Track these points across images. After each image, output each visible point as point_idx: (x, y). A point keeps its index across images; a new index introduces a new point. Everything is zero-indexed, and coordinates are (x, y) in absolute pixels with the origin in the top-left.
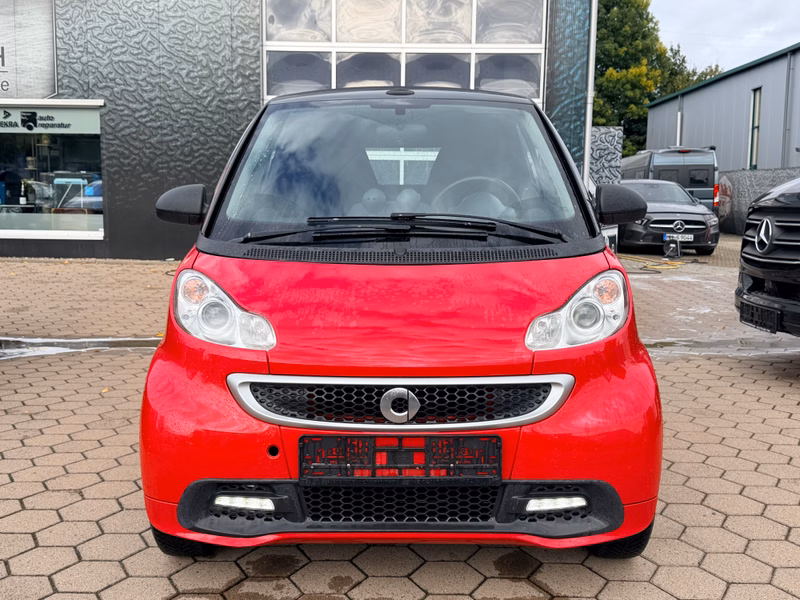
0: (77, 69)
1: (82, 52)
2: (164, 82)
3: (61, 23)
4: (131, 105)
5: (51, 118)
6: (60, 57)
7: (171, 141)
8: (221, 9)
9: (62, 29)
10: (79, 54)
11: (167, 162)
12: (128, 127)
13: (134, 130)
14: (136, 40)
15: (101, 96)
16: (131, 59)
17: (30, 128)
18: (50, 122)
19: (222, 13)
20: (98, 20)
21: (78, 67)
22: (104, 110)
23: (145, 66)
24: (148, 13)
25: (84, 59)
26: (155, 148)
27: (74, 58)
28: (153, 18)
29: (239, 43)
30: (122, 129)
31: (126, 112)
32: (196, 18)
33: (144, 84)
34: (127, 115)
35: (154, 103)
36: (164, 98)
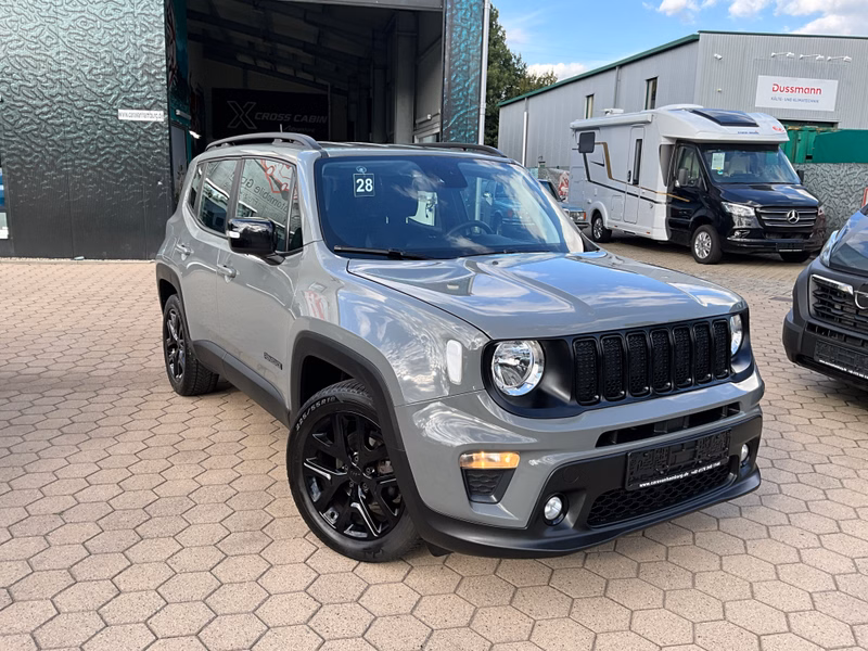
2: (65, 79)
4: (30, 101)
7: (75, 139)
8: (123, 6)
11: (71, 160)
12: (29, 124)
13: (35, 127)
14: (33, 34)
16: (28, 54)
19: (125, 9)
23: (44, 62)
24: (45, 6)
26: (59, 146)
28: (51, 11)
30: (22, 126)
31: (25, 108)
32: (97, 13)
33: (44, 80)
34: (27, 112)
35: (56, 100)
36: (66, 95)
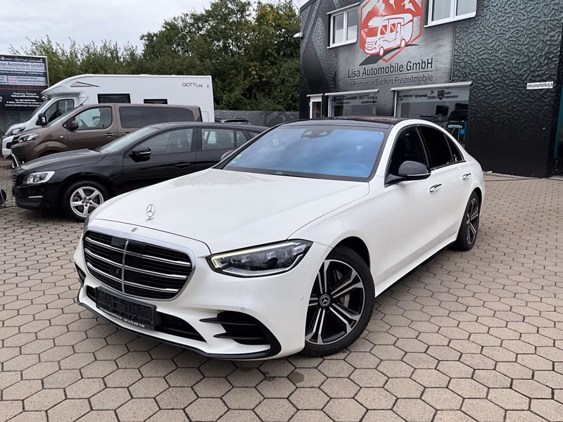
0: (462, 66)
1: (465, 56)
2: (503, 68)
4: (485, 83)
5: (449, 93)
6: (456, 60)
7: (502, 102)
8: (539, 18)
9: (458, 44)
11: (499, 115)
12: (482, 96)
14: (491, 45)
15: (471, 79)
16: (487, 57)
17: (440, 99)
18: (449, 95)
19: (541, 20)
20: (474, 36)
21: (462, 64)
22: (472, 87)
23: (493, 60)
24: (499, 28)
25: (465, 60)
26: (494, 107)
27: (461, 60)
28: (501, 31)
29: (548, 38)
30: (479, 97)
31: (482, 87)
32: (525, 25)
33: (492, 70)
34: (482, 89)
35: (496, 81)
36: (502, 77)
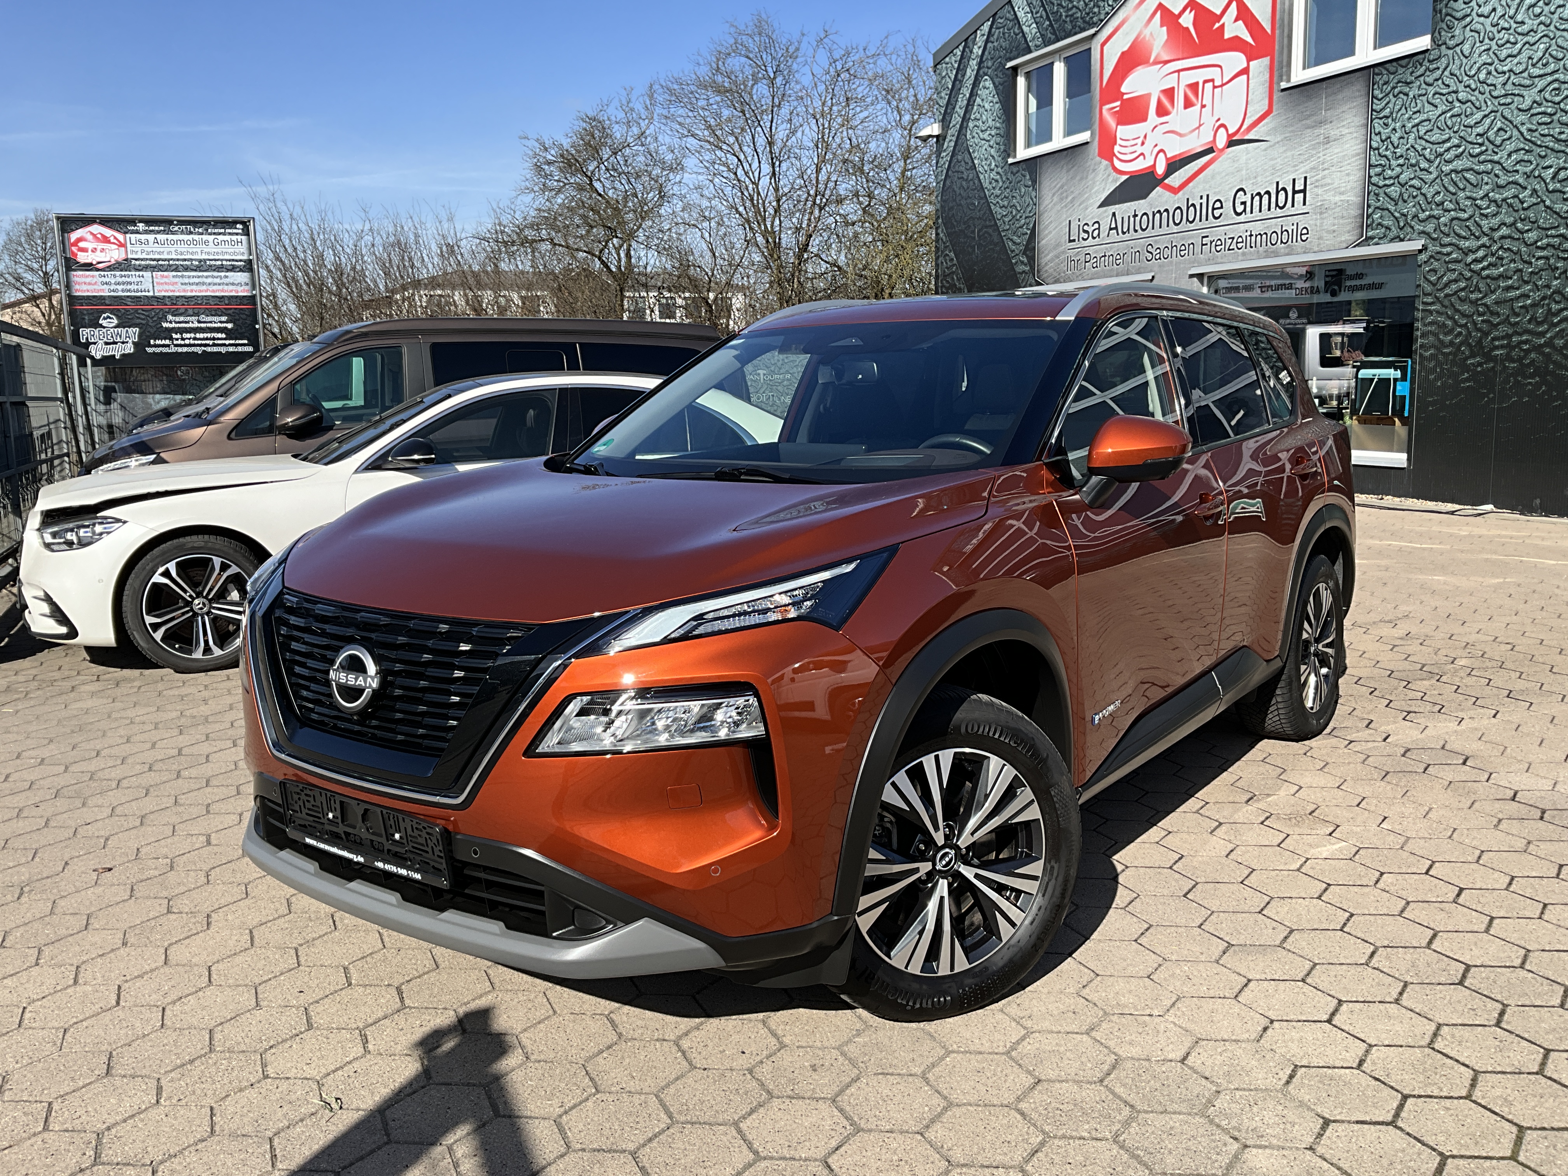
1: (1402, 166)
2: (1516, 196)
3: (1378, 126)
4: (1463, 243)
5: (1360, 276)
6: (1375, 180)
9: (1380, 133)
10: (1398, 169)
11: (1508, 336)
12: (1456, 281)
13: (1463, 284)
14: (1480, 130)
15: (1422, 234)
16: (1469, 164)
17: (1333, 294)
18: (1358, 282)
21: (1394, 191)
22: (1423, 257)
23: (1487, 173)
25: (1403, 178)
26: (1492, 313)
27: (1390, 178)
28: (1509, 86)
30: (1447, 285)
31: (1454, 256)
33: (1485, 204)
34: (1456, 261)
36: (1514, 224)
